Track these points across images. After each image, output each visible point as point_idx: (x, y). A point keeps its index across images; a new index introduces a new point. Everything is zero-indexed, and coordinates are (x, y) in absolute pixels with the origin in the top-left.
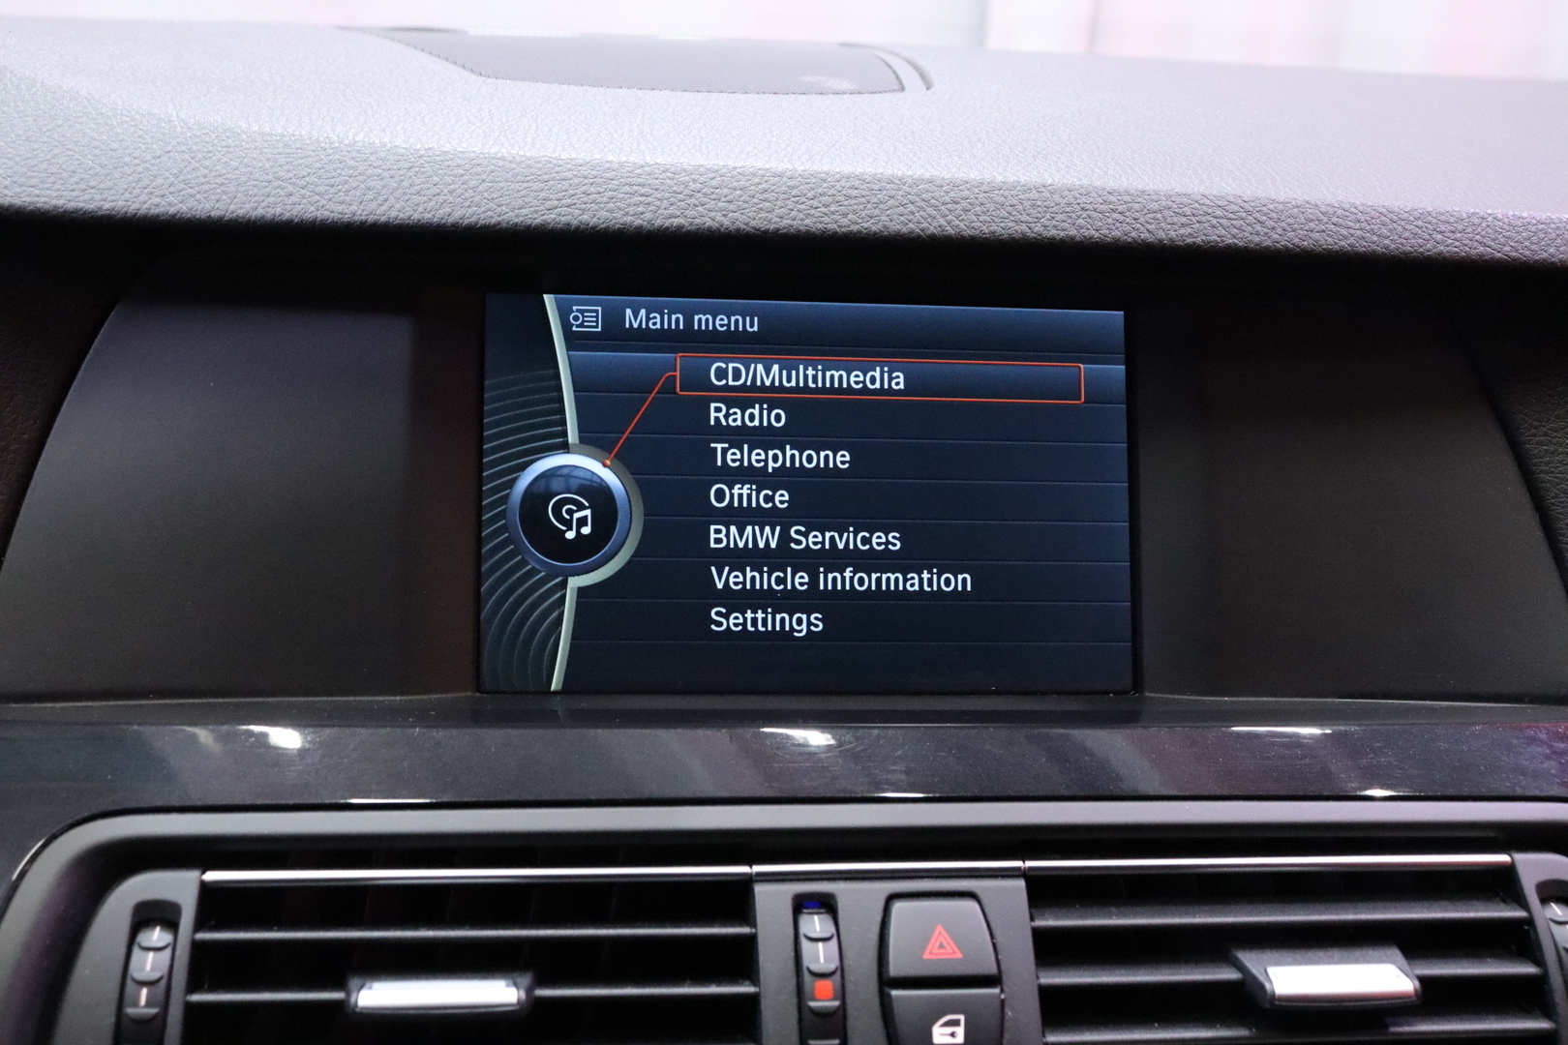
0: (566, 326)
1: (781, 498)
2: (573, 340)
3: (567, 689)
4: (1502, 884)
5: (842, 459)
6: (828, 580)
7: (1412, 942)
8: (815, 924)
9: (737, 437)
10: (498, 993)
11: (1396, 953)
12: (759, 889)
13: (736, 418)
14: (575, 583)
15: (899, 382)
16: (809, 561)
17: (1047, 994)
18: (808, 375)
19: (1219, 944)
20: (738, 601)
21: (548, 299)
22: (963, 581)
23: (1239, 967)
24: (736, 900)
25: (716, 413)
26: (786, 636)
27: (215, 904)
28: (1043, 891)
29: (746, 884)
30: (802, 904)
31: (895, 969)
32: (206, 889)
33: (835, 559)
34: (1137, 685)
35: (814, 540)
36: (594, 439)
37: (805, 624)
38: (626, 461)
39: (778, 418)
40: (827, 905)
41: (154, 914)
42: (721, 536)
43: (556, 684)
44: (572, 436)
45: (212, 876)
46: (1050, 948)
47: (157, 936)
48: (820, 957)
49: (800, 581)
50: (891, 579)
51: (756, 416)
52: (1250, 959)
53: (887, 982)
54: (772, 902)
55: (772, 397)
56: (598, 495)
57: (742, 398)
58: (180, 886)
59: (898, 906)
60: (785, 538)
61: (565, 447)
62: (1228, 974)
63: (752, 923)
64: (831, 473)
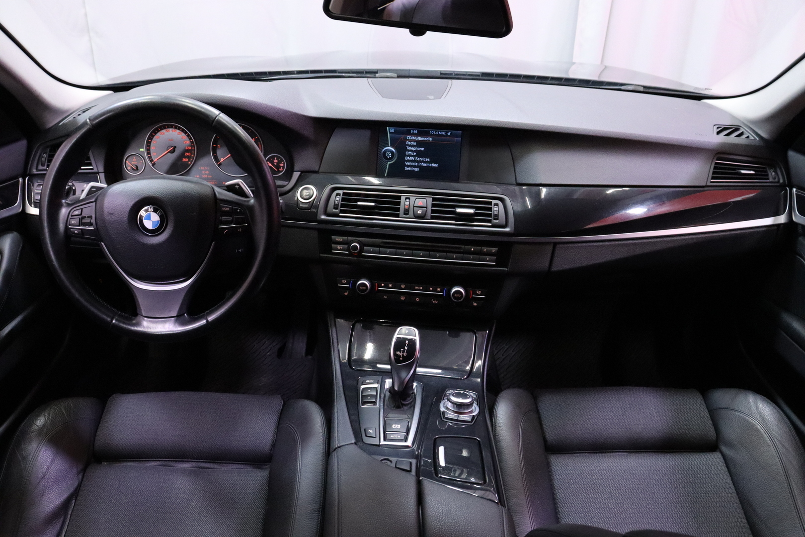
0: (389, 131)
1: (415, 154)
2: (390, 133)
4: (490, 203)
5: (423, 149)
6: (420, 164)
7: (477, 208)
8: (407, 200)
9: (410, 146)
10: (373, 204)
11: (473, 209)
13: (410, 143)
14: (389, 163)
15: (431, 139)
16: (418, 162)
17: (432, 210)
18: (419, 138)
19: (454, 207)
20: (408, 166)
21: (387, 128)
22: (437, 165)
24: (399, 197)
25: (407, 143)
26: (414, 171)
27: (344, 194)
28: (434, 199)
29: (401, 196)
30: (406, 198)
31: (415, 205)
32: (344, 193)
33: (421, 162)
34: (459, 179)
35: (419, 159)
36: (392, 146)
37: (416, 170)
38: (395, 148)
39: (415, 144)
40: (409, 199)
41: (338, 194)
42: (407, 158)
43: (386, 175)
44: (389, 145)
45: (344, 191)
46: (433, 205)
47: (338, 196)
48: (407, 204)
49: (417, 164)
50: (428, 164)
51: (412, 143)
52: (456, 208)
53: (414, 207)
54: (403, 198)
55: (415, 141)
56: (392, 152)
57: (411, 141)
58: (341, 192)
59: (417, 199)
60: (415, 159)
61: (388, 146)
62: (454, 210)
63: (400, 200)
64: (421, 151)
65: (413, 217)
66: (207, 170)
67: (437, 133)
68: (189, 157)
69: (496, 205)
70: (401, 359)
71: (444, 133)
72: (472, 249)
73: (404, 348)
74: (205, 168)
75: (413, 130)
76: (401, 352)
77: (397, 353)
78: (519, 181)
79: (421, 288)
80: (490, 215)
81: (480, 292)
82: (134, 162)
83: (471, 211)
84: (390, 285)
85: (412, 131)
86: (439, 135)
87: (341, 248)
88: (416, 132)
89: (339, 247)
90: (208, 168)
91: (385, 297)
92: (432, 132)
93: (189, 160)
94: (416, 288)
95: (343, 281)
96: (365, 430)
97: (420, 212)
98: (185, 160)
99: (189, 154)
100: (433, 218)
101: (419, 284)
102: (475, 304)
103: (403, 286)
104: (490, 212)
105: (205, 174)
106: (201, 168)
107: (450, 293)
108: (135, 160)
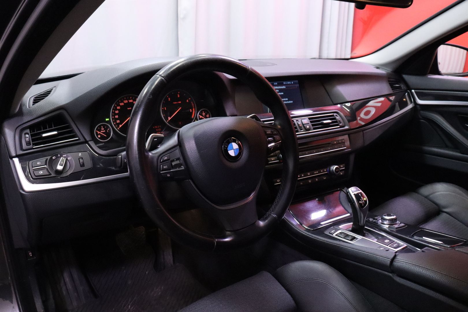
4: (333, 116)
5: (283, 93)
7: (330, 119)
8: (298, 122)
12: (294, 120)
15: (285, 87)
17: (312, 124)
18: (279, 87)
22: (292, 102)
28: (309, 119)
30: (296, 121)
31: (303, 123)
34: (304, 108)
39: (279, 91)
46: (311, 122)
52: (322, 121)
53: (303, 125)
57: (277, 89)
59: (302, 120)
63: (294, 122)
64: (282, 95)
65: (305, 130)
66: (160, 128)
67: (287, 83)
69: (336, 116)
71: (290, 83)
72: (335, 142)
73: (361, 198)
74: (157, 127)
75: (275, 83)
77: (360, 202)
78: (334, 103)
79: (317, 172)
80: (336, 122)
81: (343, 166)
83: (329, 121)
84: (303, 175)
85: (274, 84)
86: (288, 84)
87: (274, 159)
88: (276, 84)
89: (272, 159)
90: (160, 126)
91: (301, 184)
92: (285, 83)
94: (315, 173)
95: (278, 180)
97: (308, 127)
100: (314, 129)
101: (316, 170)
102: (342, 174)
103: (309, 174)
104: (336, 120)
105: (159, 131)
106: (155, 127)
107: (333, 170)
108: (103, 129)
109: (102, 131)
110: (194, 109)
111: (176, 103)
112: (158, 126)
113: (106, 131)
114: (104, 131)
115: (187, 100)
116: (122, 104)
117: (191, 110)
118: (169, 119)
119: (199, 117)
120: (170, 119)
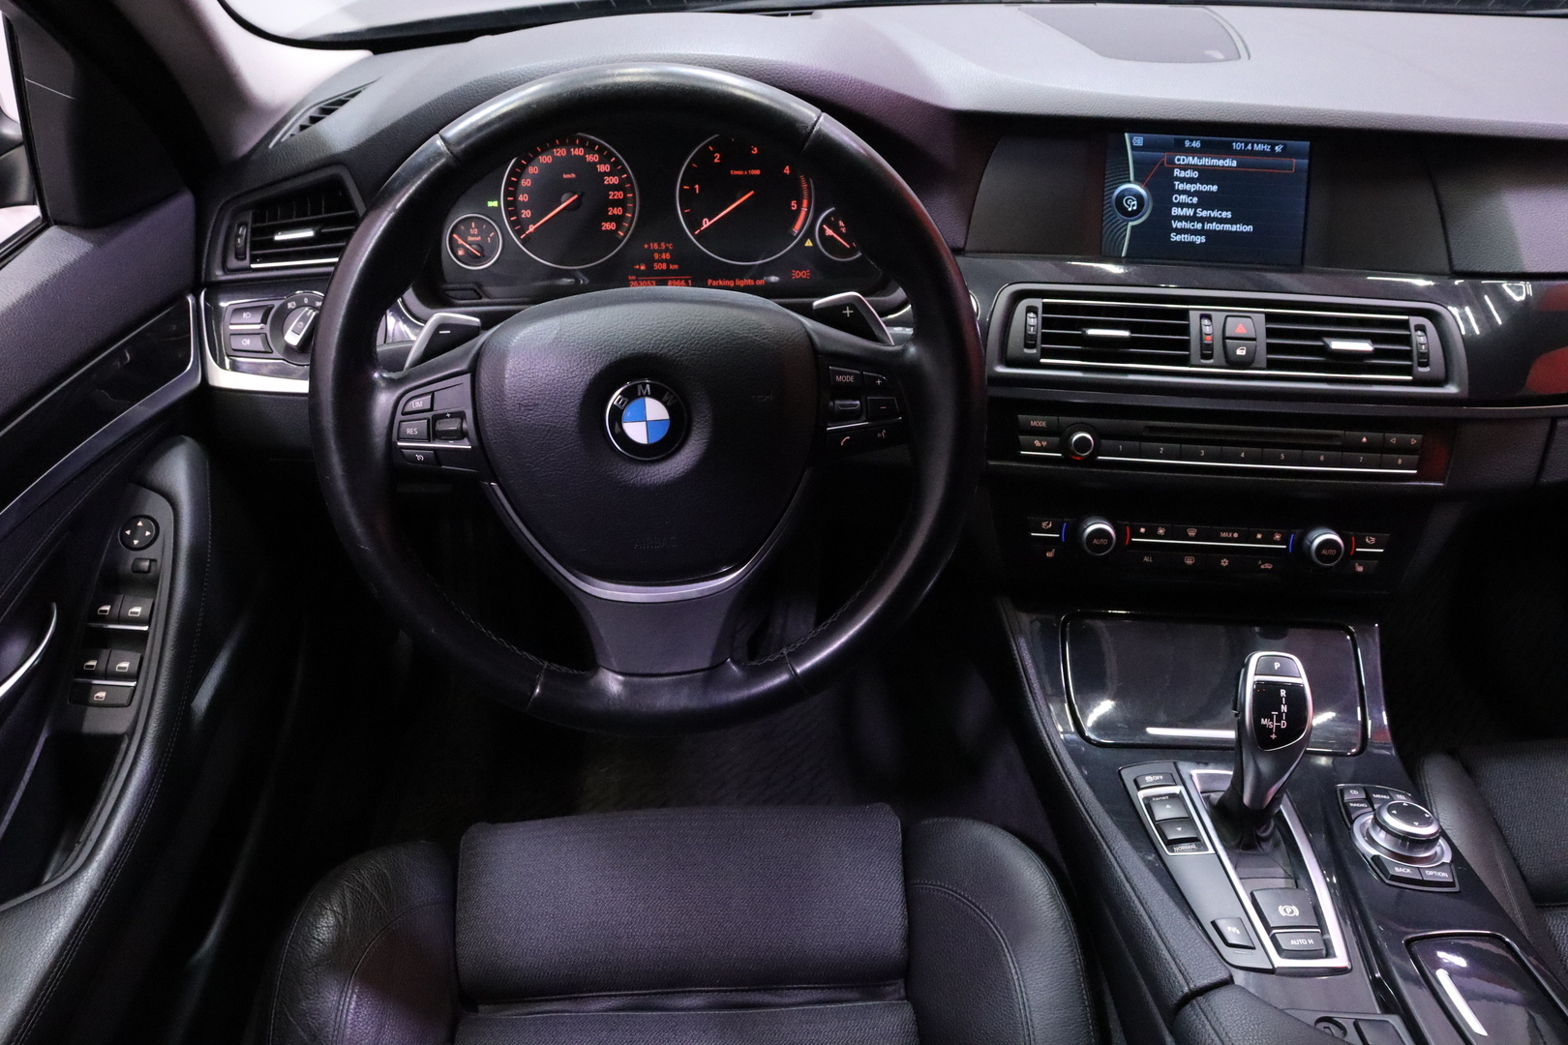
0: (1131, 143)
1: (1195, 200)
2: (1134, 148)
3: (1127, 256)
4: (1405, 325)
5: (1215, 188)
6: (1208, 226)
7: (1374, 339)
8: (1206, 322)
9: (1183, 180)
10: (1125, 333)
11: (1370, 341)
12: (1191, 312)
13: (1183, 174)
14: (1131, 224)
15: (1235, 164)
16: (1202, 220)
17: (1268, 345)
18: (1206, 161)
19: (1318, 335)
20: (1180, 231)
21: (1126, 135)
22: (1249, 228)
23: (1323, 341)
24: (1184, 315)
25: (1177, 172)
26: (1192, 243)
27: (1047, 308)
28: (1269, 318)
29: (1187, 310)
30: (1202, 317)
31: (1228, 334)
32: (1044, 304)
33: (1210, 220)
34: (1302, 263)
35: (1205, 214)
36: (1138, 180)
37: (1200, 240)
38: (1147, 187)
39: (1195, 174)
40: (1209, 317)
41: (1031, 309)
42: (1176, 211)
43: (1123, 254)
44: (1132, 178)
45: (1043, 301)
46: (1270, 333)
47: (1033, 315)
48: (1207, 330)
49: (1199, 226)
50: (1227, 227)
51: (1189, 174)
52: (1327, 340)
53: (1225, 338)
54: (1194, 316)
55: (1194, 168)
56: (1139, 197)
57: (1185, 168)
58: (1038, 303)
59: (1229, 319)
60: (1195, 213)
61: (1129, 182)
62: (1320, 344)
63: (1188, 320)
64: (1211, 193)
65: (1224, 363)
66: (667, 250)
67: (1249, 147)
68: (618, 220)
69: (1421, 328)
70: (1273, 736)
71: (1267, 148)
72: (1364, 440)
73: (1279, 710)
74: (659, 245)
75: (1191, 141)
76: (1272, 720)
77: (1264, 722)
78: (1458, 267)
79: (1236, 535)
80: (1407, 355)
81: (1373, 539)
82: (473, 235)
83: (1365, 346)
84: (1161, 531)
85: (1187, 144)
86: (1253, 153)
87: (1044, 444)
88: (1196, 144)
89: (1037, 443)
90: (670, 246)
91: (1146, 559)
92: (1238, 146)
93: (619, 227)
94: (1224, 535)
95: (1044, 524)
96: (1214, 923)
97: (1241, 352)
98: (608, 226)
99: (617, 211)
100: (1271, 364)
101: (1230, 525)
102: (1360, 569)
103: (1192, 533)
104: (1408, 348)
105: (662, 261)
106: (650, 247)
107: (1310, 547)
108: (476, 231)
109: (470, 239)
110: (805, 202)
111: (740, 173)
112: (663, 244)
113: (484, 239)
114: (479, 238)
115: (787, 167)
116: (547, 159)
117: (793, 203)
118: (706, 223)
119: (822, 230)
120: (708, 224)
